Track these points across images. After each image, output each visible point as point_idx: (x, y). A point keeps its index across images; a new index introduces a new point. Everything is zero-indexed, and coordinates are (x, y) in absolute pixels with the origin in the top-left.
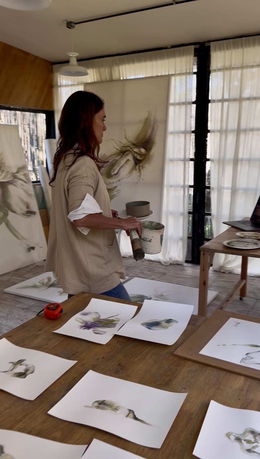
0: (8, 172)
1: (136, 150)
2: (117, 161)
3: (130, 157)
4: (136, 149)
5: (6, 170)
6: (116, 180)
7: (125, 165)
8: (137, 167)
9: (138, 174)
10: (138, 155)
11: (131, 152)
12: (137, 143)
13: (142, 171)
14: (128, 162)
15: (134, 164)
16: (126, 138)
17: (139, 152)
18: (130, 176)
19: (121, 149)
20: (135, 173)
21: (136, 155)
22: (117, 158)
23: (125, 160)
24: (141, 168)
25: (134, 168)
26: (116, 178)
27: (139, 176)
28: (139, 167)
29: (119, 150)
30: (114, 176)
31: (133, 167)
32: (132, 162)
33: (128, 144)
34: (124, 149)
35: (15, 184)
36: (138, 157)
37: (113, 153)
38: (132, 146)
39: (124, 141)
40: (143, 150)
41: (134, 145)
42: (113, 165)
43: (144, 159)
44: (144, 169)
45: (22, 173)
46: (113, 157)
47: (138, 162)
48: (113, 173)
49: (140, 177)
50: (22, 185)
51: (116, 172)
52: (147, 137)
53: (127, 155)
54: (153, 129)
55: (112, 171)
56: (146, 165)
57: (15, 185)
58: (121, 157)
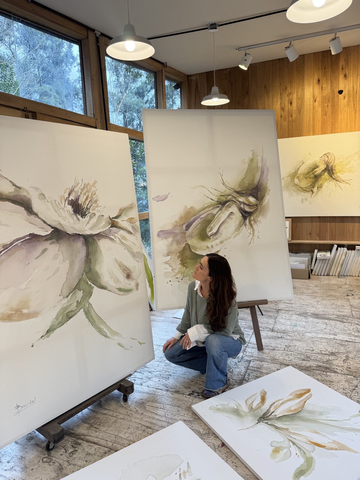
0: (103, 216)
1: (242, 199)
2: (214, 216)
3: (234, 209)
4: (242, 197)
5: (98, 214)
6: (218, 241)
7: (228, 220)
8: (247, 221)
9: (250, 231)
10: (245, 206)
11: (235, 202)
12: (242, 191)
13: (255, 227)
14: (232, 216)
15: (241, 218)
16: (224, 184)
17: (247, 202)
18: (238, 234)
19: (219, 199)
20: (246, 230)
21: (242, 206)
22: (215, 211)
23: (227, 213)
24: (252, 222)
25: (243, 223)
26: (216, 239)
27: (252, 233)
28: (250, 221)
29: (216, 200)
30: (212, 237)
31: (240, 222)
32: (238, 215)
33: (228, 192)
34: (224, 199)
35: (112, 237)
36: (247, 209)
37: (206, 205)
38: (235, 194)
39: (222, 189)
40: (252, 200)
41: (238, 192)
42: (208, 222)
43: (256, 210)
44: (258, 223)
45: (126, 218)
46: (206, 210)
47: (246, 215)
48: (209, 234)
49: (253, 235)
50: (124, 238)
51: (214, 231)
52: (256, 182)
53: (229, 207)
54: (262, 173)
55: (208, 230)
56: (260, 218)
57: (112, 239)
58: (220, 209)
